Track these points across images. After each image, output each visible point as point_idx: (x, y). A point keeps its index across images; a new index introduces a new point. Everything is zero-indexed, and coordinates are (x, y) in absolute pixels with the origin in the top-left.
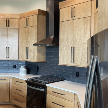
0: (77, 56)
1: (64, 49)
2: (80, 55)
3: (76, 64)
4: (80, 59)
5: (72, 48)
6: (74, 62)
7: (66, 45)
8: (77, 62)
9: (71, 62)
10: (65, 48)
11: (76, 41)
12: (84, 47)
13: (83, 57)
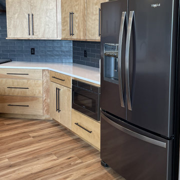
0: (37, 26)
1: (16, 17)
2: (43, 25)
3: (37, 36)
4: (43, 29)
5: (29, 15)
6: (33, 34)
7: (19, 11)
8: (38, 33)
9: (29, 34)
10: (16, 15)
11: (36, 6)
12: (48, 14)
13: (47, 26)
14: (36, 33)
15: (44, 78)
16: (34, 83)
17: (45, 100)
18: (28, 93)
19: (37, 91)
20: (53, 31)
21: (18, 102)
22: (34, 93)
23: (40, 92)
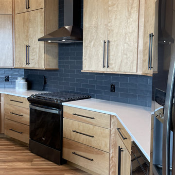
0: (113, 56)
1: (92, 46)
2: (120, 54)
3: (112, 69)
4: (120, 60)
5: (105, 42)
6: (108, 66)
7: (95, 37)
8: (114, 65)
9: (104, 66)
10: (92, 43)
11: (113, 31)
12: (127, 40)
13: (125, 56)
14: (111, 64)
15: (112, 127)
16: (100, 130)
17: (112, 157)
18: (94, 142)
19: (103, 143)
20: (132, 62)
21: (83, 151)
22: (100, 145)
23: (106, 145)
